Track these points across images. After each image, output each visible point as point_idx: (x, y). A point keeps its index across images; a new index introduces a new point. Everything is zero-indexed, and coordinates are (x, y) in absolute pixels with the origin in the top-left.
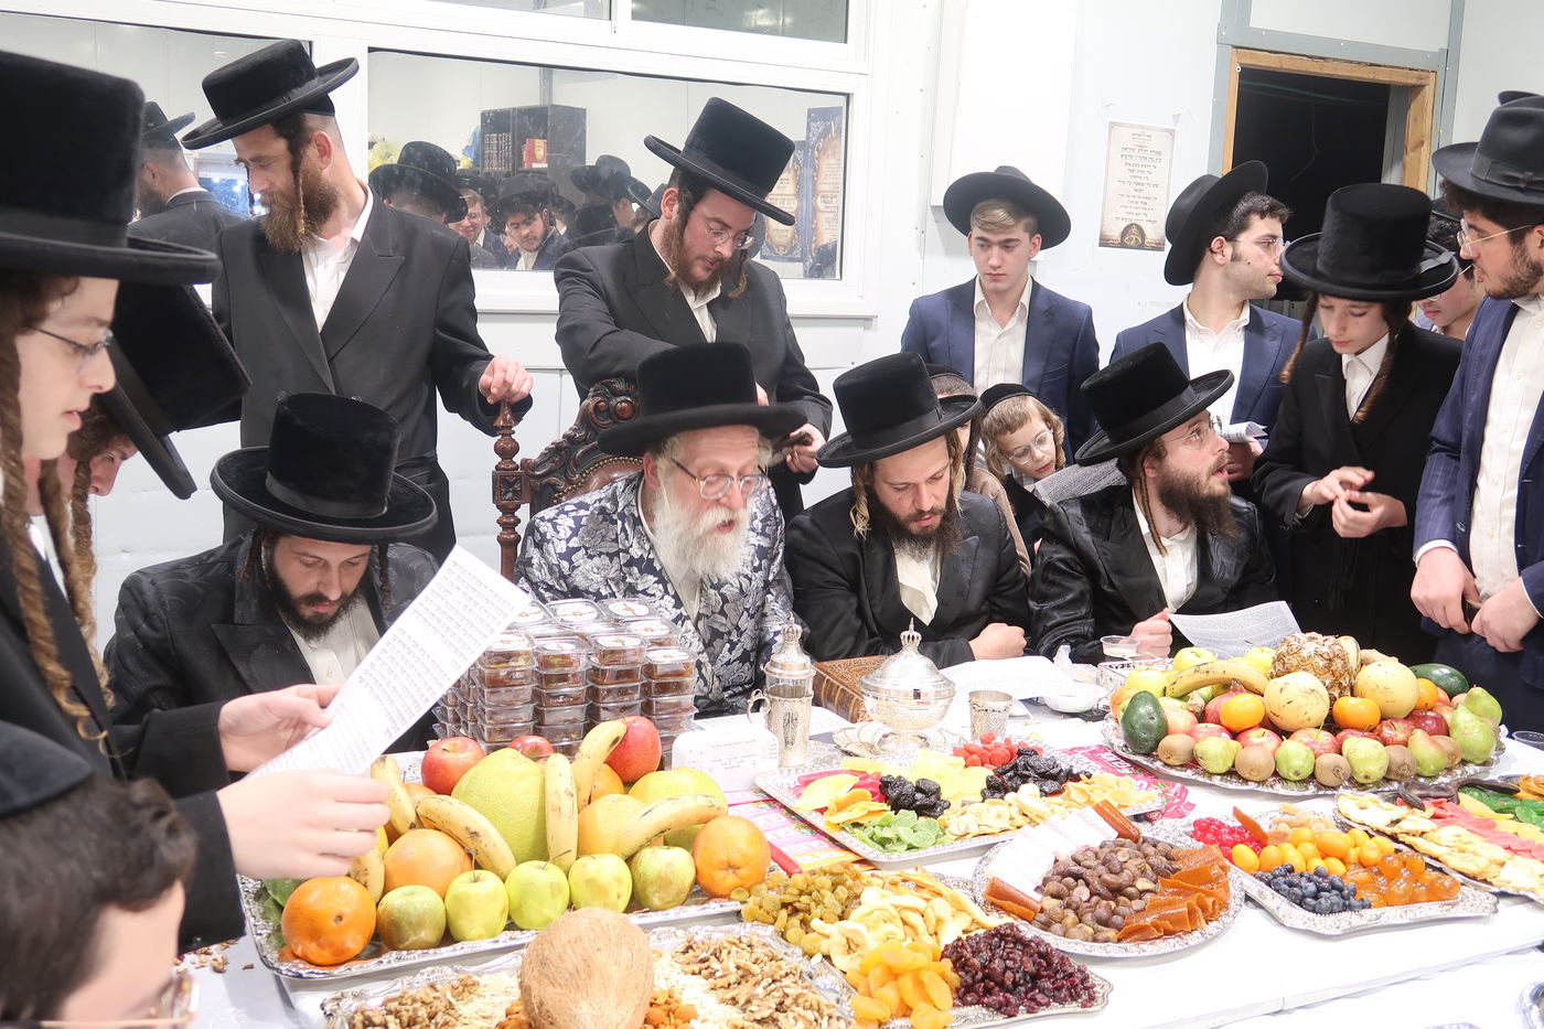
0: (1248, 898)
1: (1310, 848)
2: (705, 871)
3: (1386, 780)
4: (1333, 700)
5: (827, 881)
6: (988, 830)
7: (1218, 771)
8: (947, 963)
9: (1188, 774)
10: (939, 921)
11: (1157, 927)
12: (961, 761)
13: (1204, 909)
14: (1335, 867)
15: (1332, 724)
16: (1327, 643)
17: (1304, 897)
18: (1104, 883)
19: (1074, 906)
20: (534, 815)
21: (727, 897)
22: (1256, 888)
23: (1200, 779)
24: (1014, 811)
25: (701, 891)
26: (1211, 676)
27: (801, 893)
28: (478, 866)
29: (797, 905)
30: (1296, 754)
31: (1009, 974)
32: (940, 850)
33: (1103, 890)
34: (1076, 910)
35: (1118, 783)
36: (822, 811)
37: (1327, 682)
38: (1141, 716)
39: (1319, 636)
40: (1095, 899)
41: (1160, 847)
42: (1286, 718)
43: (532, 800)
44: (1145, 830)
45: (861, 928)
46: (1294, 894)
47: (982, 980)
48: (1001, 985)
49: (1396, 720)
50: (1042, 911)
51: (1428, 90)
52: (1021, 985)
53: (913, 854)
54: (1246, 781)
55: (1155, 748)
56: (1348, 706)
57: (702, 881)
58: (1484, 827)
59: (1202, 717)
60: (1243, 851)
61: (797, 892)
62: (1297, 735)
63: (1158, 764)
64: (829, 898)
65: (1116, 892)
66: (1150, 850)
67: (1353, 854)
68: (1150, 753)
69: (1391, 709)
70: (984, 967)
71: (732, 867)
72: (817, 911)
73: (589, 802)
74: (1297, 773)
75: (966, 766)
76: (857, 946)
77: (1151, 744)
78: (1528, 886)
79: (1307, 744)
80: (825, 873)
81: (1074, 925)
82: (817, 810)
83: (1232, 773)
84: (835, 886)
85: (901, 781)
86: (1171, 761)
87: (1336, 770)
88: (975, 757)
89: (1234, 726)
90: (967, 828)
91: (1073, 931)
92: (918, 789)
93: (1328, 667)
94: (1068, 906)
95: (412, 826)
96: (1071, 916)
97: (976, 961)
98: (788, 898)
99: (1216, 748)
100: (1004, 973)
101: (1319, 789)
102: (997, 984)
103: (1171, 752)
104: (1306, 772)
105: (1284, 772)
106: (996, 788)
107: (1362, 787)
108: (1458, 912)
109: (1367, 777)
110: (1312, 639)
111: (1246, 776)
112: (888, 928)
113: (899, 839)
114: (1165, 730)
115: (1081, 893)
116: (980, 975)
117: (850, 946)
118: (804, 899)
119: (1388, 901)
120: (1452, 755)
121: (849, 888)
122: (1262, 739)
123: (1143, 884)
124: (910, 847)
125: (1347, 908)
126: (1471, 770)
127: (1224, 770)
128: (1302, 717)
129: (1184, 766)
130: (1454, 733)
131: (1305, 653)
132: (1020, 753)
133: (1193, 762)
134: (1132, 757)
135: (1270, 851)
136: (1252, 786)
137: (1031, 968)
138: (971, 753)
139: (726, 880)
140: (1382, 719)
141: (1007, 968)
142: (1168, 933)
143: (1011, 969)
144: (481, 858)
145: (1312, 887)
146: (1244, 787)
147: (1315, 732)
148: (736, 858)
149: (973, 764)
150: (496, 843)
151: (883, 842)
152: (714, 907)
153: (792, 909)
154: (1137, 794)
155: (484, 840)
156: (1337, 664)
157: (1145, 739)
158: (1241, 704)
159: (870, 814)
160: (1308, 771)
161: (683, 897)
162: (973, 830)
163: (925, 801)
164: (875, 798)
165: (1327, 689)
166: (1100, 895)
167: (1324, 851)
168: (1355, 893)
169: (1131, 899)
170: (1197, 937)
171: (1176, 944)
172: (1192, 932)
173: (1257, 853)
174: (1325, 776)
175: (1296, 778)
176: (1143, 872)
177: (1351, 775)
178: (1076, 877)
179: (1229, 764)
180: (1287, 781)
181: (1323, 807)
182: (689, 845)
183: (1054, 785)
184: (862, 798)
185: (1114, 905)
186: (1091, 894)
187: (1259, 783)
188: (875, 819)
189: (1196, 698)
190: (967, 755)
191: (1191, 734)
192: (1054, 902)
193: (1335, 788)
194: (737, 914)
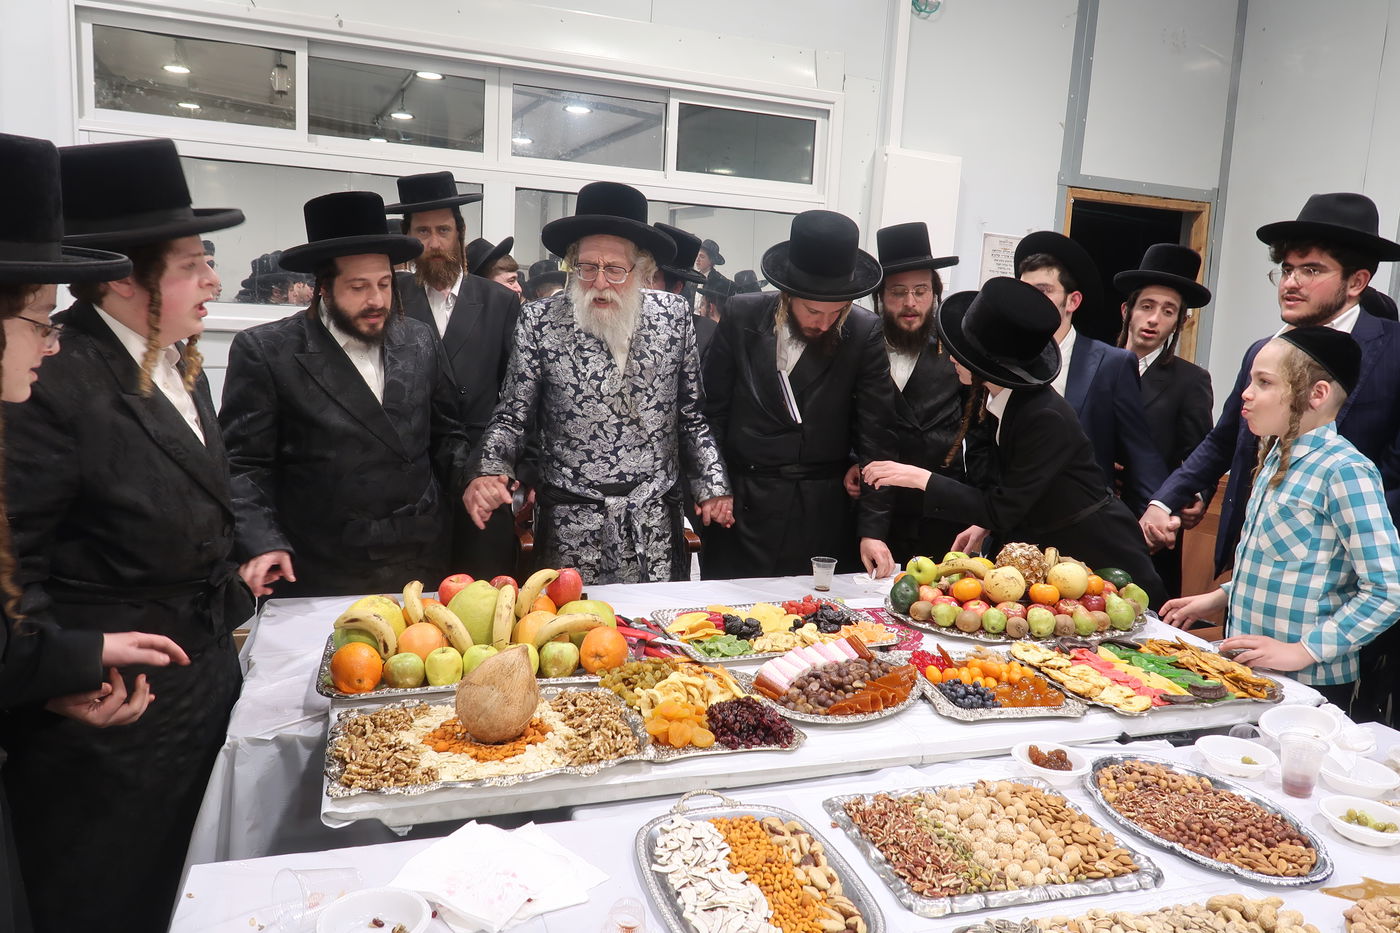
0: (924, 697)
1: (977, 670)
2: (584, 657)
3: (1055, 635)
4: (1030, 585)
6: (777, 649)
7: (944, 624)
8: (705, 717)
9: (927, 626)
10: (709, 693)
11: (851, 709)
12: (784, 610)
13: (885, 700)
14: (989, 683)
15: (1027, 600)
17: (957, 697)
18: (832, 680)
19: (807, 693)
21: (594, 674)
22: (930, 690)
23: (933, 629)
24: (797, 639)
25: (580, 668)
26: (955, 567)
27: (635, 673)
28: (451, 645)
29: (631, 680)
30: (994, 616)
31: (738, 724)
32: (742, 658)
33: (829, 686)
34: (807, 696)
35: (873, 627)
36: (682, 632)
37: (1027, 574)
38: (902, 589)
39: (1027, 546)
40: (822, 689)
41: (883, 665)
42: (995, 594)
43: (489, 610)
44: (879, 655)
45: (661, 693)
46: (952, 695)
47: (721, 727)
48: (732, 731)
49: (1070, 600)
50: (785, 695)
51: (1205, 215)
53: (724, 659)
54: (961, 632)
55: (908, 610)
56: (1039, 589)
57: (583, 664)
58: (1106, 668)
59: (946, 592)
60: (933, 669)
61: (631, 672)
62: (1001, 606)
63: (910, 619)
65: (838, 686)
66: (875, 665)
67: (1005, 676)
68: (907, 613)
69: (1067, 592)
70: (723, 720)
71: (598, 656)
72: (639, 683)
73: (527, 614)
74: (993, 628)
75: (786, 614)
76: (656, 704)
77: (906, 607)
78: (1114, 702)
79: (1004, 611)
81: (802, 703)
82: (679, 632)
83: (953, 626)
84: (655, 670)
85: (736, 619)
86: (917, 617)
87: (1018, 627)
88: (794, 608)
89: (961, 598)
90: (764, 646)
91: (799, 707)
92: (746, 624)
93: (1029, 564)
94: (804, 694)
95: (421, 621)
96: (803, 697)
97: (720, 717)
98: (626, 675)
99: (945, 610)
100: (735, 723)
101: (1008, 639)
102: (729, 730)
103: (917, 612)
104: (1000, 627)
105: (988, 628)
106: (796, 626)
107: (1037, 639)
108: (1060, 713)
109: (1039, 633)
110: (1022, 546)
111: (962, 629)
112: (677, 694)
113: (719, 650)
114: (917, 598)
115: (815, 686)
116: (720, 724)
117: (653, 705)
118: (635, 677)
119: (1014, 704)
120: (1102, 623)
121: (663, 672)
122: (977, 607)
123: (857, 684)
124: (723, 655)
125: (983, 706)
126: (1117, 633)
127: (948, 624)
128: (1004, 594)
129: (925, 621)
130: (1110, 611)
131: (1014, 555)
132: (821, 607)
133: (929, 618)
134: (896, 614)
135: (950, 672)
136: (964, 635)
137: (752, 721)
138: (792, 606)
139: (596, 663)
140: (1061, 599)
141: (736, 721)
142: (858, 712)
143: (740, 722)
144: (452, 640)
145: (964, 692)
146: (960, 635)
147: (1011, 604)
148: (601, 650)
149: (792, 612)
150: (462, 632)
151: (710, 652)
152: (585, 679)
153: (627, 682)
154: (888, 635)
155: (455, 630)
156: (1035, 563)
157: (903, 604)
158: (969, 585)
159: (707, 635)
160: (1002, 627)
161: (569, 671)
162: (769, 648)
163: (747, 631)
164: (717, 627)
165: (1026, 578)
166: (825, 688)
167: (986, 674)
168: (993, 698)
169: (846, 692)
170: (876, 715)
171: (860, 718)
172: (873, 712)
173: (942, 671)
174: (1012, 632)
175: (994, 632)
176: (862, 678)
177: (1029, 631)
178: (817, 677)
179: (952, 621)
180: (988, 633)
181: (1003, 649)
182: (578, 642)
183: (834, 627)
184: (709, 627)
185: (832, 694)
186: (821, 687)
187: (969, 633)
188: (709, 639)
189: (945, 581)
190: (790, 608)
191: (933, 602)
192: (796, 691)
193: (1016, 639)
194: (596, 684)
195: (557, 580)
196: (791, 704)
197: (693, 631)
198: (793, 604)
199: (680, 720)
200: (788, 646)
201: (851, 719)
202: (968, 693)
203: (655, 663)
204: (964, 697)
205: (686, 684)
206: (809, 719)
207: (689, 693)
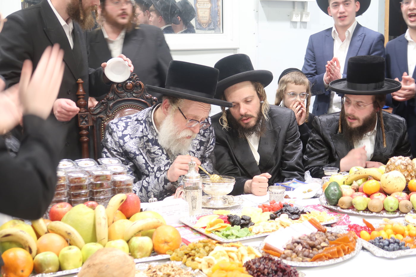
0: (363, 248)
1: (390, 231)
2: (156, 244)
4: (408, 181)
5: (202, 245)
6: (267, 231)
7: (361, 209)
8: (245, 268)
9: (350, 211)
10: (242, 256)
11: (326, 256)
12: (261, 210)
13: (344, 250)
14: (399, 237)
15: (408, 190)
16: (406, 160)
17: (384, 246)
18: (308, 244)
19: (296, 252)
20: (92, 227)
21: (165, 254)
22: (367, 245)
23: (355, 213)
24: (278, 224)
25: (154, 252)
26: (361, 175)
27: (192, 250)
28: (70, 245)
29: (190, 254)
30: (391, 202)
31: (266, 270)
32: (248, 238)
33: (307, 246)
34: (296, 253)
35: (320, 214)
36: (204, 228)
37: (406, 175)
38: (332, 191)
39: (403, 158)
40: (304, 249)
41: (333, 234)
42: (388, 189)
43: (91, 222)
44: (329, 229)
45: (213, 258)
46: (380, 245)
47: (256, 272)
50: (284, 254)
52: (271, 274)
53: (238, 239)
54: (372, 212)
55: (337, 203)
56: (414, 183)
57: (156, 249)
59: (357, 190)
60: (364, 233)
61: (190, 249)
62: (393, 195)
63: (339, 208)
64: (202, 250)
65: (313, 247)
66: (329, 234)
67: (407, 232)
68: (336, 205)
70: (257, 268)
71: (166, 242)
72: (197, 255)
73: (113, 222)
74: (392, 208)
75: (263, 212)
76: (211, 265)
77: (336, 201)
79: (396, 198)
80: (201, 242)
81: (295, 257)
82: (203, 228)
83: (367, 210)
84: (204, 247)
85: (236, 216)
86: (343, 207)
87: (406, 206)
88: (267, 208)
89: (368, 192)
90: (259, 230)
91: (294, 259)
92: (242, 219)
93: (406, 169)
94: (294, 252)
95: (46, 233)
96: (294, 254)
97: (254, 267)
98: (187, 252)
99: (360, 200)
100: (264, 270)
101: (400, 214)
102: (262, 273)
103: (343, 203)
104: (395, 208)
105: (387, 208)
106: (273, 218)
110: (400, 158)
111: (372, 210)
112: (224, 258)
113: (232, 235)
114: (341, 195)
115: (299, 248)
116: (255, 271)
117: (209, 265)
118: (193, 252)
121: (210, 247)
122: (379, 198)
123: (323, 244)
124: (237, 237)
125: (400, 249)
127: (364, 209)
128: (394, 188)
129: (348, 209)
131: (396, 164)
132: (284, 206)
133: (352, 207)
134: (329, 207)
135: (374, 233)
136: (374, 214)
137: (275, 269)
138: (265, 207)
139: (165, 247)
141: (265, 268)
142: (330, 258)
143: (267, 268)
144: (72, 242)
145: (387, 243)
146: (372, 215)
147: (399, 193)
148: (167, 239)
149: (266, 211)
150: (77, 236)
151: (227, 236)
152: (159, 257)
153: (189, 255)
154: (327, 217)
155: (73, 236)
156: (410, 168)
157: (334, 199)
158: (372, 184)
159: (222, 227)
160: (396, 207)
161: (148, 254)
162: (262, 231)
163: (245, 223)
164: (225, 222)
165: (406, 177)
166: (306, 248)
167: (396, 232)
168: (404, 245)
169: (318, 249)
170: (340, 259)
171: (331, 261)
172: (338, 258)
173: (370, 233)
174: (403, 209)
175: (392, 210)
176: (325, 241)
177: (413, 208)
178: (298, 243)
179: (366, 206)
180: (388, 211)
181: (400, 220)
182: (150, 235)
183: (296, 216)
184: (221, 222)
185: (311, 251)
186: (303, 248)
187: (377, 213)
188: (224, 229)
189: (355, 184)
190: (264, 208)
191: (352, 196)
192: (289, 251)
193: (406, 213)
194: (169, 259)
195: (126, 201)
196: (289, 258)
197: (211, 226)
198: (266, 206)
199: (232, 270)
200: (274, 228)
201: (327, 262)
202: (390, 243)
203: (204, 242)
204: (388, 245)
205: (228, 252)
206: (303, 264)
207: (230, 257)
